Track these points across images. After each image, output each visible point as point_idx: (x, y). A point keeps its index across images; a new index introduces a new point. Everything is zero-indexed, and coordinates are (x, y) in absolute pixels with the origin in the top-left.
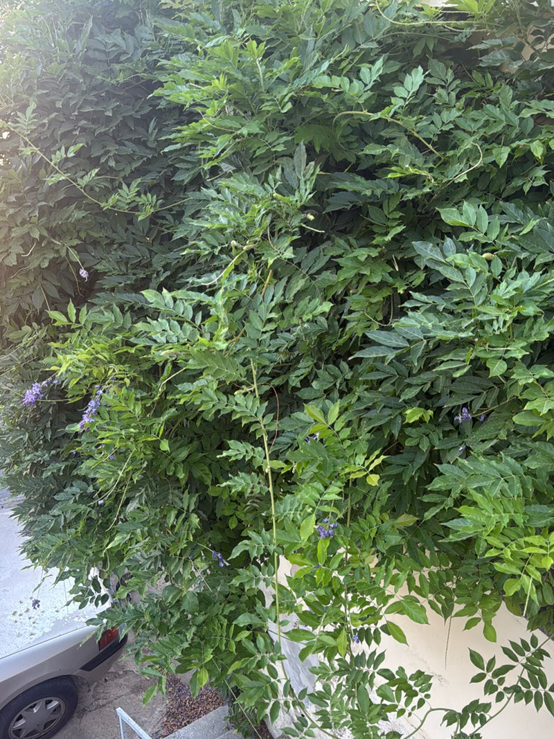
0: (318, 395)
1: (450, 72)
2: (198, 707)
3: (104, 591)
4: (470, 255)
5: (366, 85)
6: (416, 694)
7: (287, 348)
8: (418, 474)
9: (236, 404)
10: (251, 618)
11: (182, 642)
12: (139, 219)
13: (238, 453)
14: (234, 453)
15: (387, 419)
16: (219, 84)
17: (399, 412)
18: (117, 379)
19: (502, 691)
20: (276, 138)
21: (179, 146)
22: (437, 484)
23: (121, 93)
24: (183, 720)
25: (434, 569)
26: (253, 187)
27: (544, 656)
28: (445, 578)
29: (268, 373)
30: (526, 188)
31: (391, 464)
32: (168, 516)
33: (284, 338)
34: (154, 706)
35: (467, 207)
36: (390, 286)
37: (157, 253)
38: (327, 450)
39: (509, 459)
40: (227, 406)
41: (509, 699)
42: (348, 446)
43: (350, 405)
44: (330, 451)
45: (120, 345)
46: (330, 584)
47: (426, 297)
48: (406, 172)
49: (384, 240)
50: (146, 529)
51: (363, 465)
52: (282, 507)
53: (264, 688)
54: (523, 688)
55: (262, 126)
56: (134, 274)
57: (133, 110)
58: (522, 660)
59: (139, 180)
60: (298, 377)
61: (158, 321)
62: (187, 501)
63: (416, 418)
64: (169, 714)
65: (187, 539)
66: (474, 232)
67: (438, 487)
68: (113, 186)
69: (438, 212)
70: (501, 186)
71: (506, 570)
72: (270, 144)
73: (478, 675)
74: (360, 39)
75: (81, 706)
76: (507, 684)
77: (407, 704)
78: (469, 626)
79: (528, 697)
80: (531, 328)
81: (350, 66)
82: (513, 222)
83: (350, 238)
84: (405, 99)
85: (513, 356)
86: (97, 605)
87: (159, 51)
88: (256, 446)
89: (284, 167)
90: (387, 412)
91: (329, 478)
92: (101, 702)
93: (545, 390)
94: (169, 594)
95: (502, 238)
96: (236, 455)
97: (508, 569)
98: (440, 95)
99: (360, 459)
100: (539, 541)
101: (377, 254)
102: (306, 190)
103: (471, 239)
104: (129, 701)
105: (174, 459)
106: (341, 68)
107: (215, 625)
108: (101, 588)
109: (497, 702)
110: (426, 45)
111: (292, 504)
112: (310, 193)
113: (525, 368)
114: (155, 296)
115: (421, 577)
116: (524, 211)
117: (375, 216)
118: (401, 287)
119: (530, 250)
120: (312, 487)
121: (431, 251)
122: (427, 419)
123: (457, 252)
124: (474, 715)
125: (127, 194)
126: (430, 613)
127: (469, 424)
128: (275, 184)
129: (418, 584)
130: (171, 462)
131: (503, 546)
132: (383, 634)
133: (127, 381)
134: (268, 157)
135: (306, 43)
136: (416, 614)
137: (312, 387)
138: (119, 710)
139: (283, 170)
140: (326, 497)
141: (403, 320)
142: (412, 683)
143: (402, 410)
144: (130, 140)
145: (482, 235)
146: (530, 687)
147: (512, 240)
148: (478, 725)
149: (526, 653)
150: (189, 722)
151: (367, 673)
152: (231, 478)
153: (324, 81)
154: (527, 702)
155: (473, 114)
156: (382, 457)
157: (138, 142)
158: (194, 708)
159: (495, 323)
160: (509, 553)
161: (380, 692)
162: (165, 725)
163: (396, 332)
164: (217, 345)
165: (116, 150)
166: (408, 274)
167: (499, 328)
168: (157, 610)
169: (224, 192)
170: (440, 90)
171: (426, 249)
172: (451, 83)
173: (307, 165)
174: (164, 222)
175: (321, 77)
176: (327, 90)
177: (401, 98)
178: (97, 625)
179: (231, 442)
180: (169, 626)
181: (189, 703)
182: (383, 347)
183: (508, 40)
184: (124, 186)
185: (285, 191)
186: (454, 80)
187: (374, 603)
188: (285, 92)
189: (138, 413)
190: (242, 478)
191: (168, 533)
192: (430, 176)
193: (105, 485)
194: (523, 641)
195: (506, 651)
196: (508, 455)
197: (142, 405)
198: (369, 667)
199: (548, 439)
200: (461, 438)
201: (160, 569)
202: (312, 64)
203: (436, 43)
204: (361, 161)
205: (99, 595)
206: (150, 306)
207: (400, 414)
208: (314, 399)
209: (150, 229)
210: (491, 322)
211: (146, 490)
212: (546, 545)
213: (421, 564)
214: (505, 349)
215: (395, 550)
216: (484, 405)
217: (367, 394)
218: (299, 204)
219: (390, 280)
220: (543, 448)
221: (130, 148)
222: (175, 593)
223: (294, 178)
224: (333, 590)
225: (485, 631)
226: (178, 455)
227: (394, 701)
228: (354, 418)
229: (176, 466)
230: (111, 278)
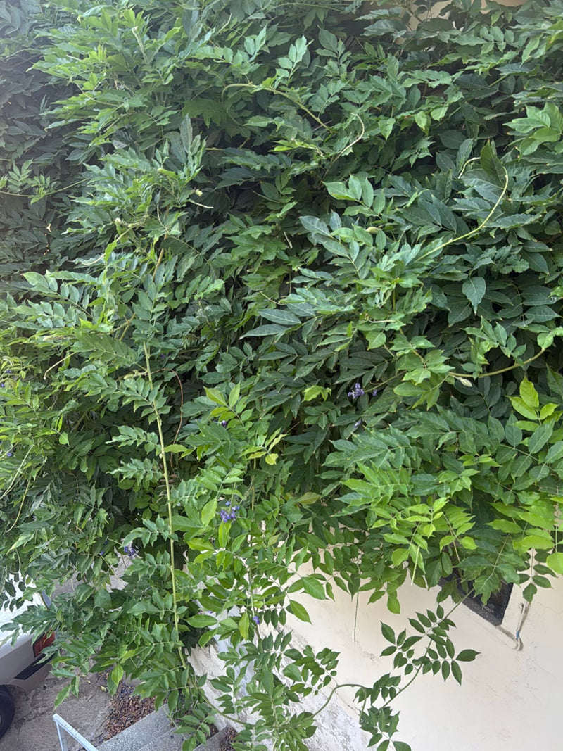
0: (223, 378)
1: (341, 43)
2: (142, 706)
3: (19, 594)
4: (355, 229)
5: (250, 56)
6: (322, 672)
7: (190, 332)
8: (318, 453)
9: (128, 389)
10: (147, 607)
11: (96, 640)
12: (32, 202)
13: (129, 438)
14: (124, 439)
15: (286, 399)
16: (97, 55)
17: (299, 390)
18: (13, 372)
19: (412, 663)
20: (161, 112)
21: (63, 123)
22: (332, 460)
23: (9, 70)
24: (127, 721)
25: (339, 546)
26: (137, 161)
27: (449, 626)
28: (349, 554)
29: (173, 359)
30: (412, 161)
31: (293, 444)
32: (75, 513)
33: (189, 323)
34: (96, 709)
35: (353, 180)
36: (286, 264)
37: (55, 238)
38: (229, 432)
39: (397, 431)
40: (117, 391)
41: (418, 670)
42: (250, 428)
43: (252, 386)
44: (232, 434)
45: (16, 336)
46: (232, 568)
47: (314, 273)
48: (292, 145)
49: (276, 217)
50: (52, 527)
51: (264, 445)
52: (178, 492)
53: (160, 678)
54: (431, 659)
55: (146, 100)
56: (31, 261)
57: (23, 88)
58: (429, 631)
59: (31, 162)
60: (204, 361)
61: (40, 304)
62: (94, 496)
63: (314, 396)
64: (112, 716)
65: (96, 535)
66: (360, 206)
67: (331, 462)
68: (6, 168)
69: (325, 186)
70: (390, 159)
71: (396, 541)
72: (156, 118)
73: (388, 648)
74: (249, 10)
75: (19, 716)
76: (416, 656)
77: (313, 682)
78: (372, 600)
79: (435, 667)
80: (410, 301)
81: (239, 37)
82: (400, 195)
83: (246, 216)
84: (289, 71)
85: (392, 328)
86: (12, 609)
87: (47, 24)
88: (149, 431)
89: (171, 141)
90: (287, 391)
91: (230, 460)
92: (40, 710)
93: (425, 360)
94: (80, 592)
95: (388, 211)
96: (127, 440)
97: (396, 539)
98: (330, 68)
99: (261, 440)
100: (423, 509)
101: (271, 232)
102: (194, 165)
103: (357, 213)
104: (70, 707)
105: (77, 453)
106: (229, 39)
107: (130, 621)
108: (15, 592)
109: (406, 674)
110: (316, 16)
111: (187, 489)
112: (197, 168)
113: (406, 340)
114: (38, 278)
115: (326, 555)
116: (412, 184)
117: (268, 192)
118: (295, 264)
119: (414, 223)
120: (214, 471)
121: (318, 225)
122: (325, 397)
123: (343, 227)
124: (384, 689)
125: (19, 176)
126: (336, 589)
127: (366, 399)
128: (163, 159)
129: (322, 561)
130: (74, 456)
131: (390, 517)
132: (288, 615)
133: (23, 374)
134: (156, 132)
135: (190, 14)
136: (316, 590)
137: (216, 370)
138: (56, 717)
139: (170, 143)
140: (228, 480)
141: (291, 296)
142: (318, 661)
143: (301, 389)
144: (21, 119)
145: (367, 209)
146: (437, 657)
147: (398, 214)
148: (388, 698)
149: (433, 624)
150: (132, 723)
151: (274, 655)
152: (122, 465)
153: (208, 52)
154: (435, 673)
155: (361, 85)
156: (281, 436)
157: (30, 121)
158: (138, 708)
159: (377, 296)
160: (395, 523)
161: (287, 672)
162: (108, 728)
163: (289, 310)
164: (102, 328)
165: (6, 130)
166: (304, 251)
167: (380, 301)
168: (71, 610)
169: (108, 168)
170: (330, 63)
171: (313, 223)
172: (342, 55)
173: (194, 138)
174: (61, 205)
175: (204, 48)
176: (208, 61)
177: (286, 69)
178: (12, 629)
179: (122, 428)
180: (82, 625)
181: (132, 703)
182: (275, 325)
183: (395, 10)
184: (15, 168)
185: (172, 166)
186: (345, 52)
187: (276, 583)
188: (168, 64)
189: (36, 407)
190: (135, 465)
191: (78, 531)
192: (318, 150)
193: (4, 484)
194: (429, 613)
195: (413, 623)
196: (397, 427)
197: (40, 398)
198: (276, 649)
199: (428, 409)
200: (358, 415)
201: (70, 568)
202: (196, 36)
203: (327, 13)
204: (257, 137)
205: (14, 599)
206: (32, 289)
207: (300, 393)
208: (220, 383)
209: (46, 214)
210: (373, 295)
211: (51, 487)
212: (429, 513)
213: (326, 541)
214: (386, 321)
215: (301, 530)
216: (374, 380)
217: (269, 375)
218: (187, 180)
219: (286, 258)
220: (427, 418)
221: (21, 128)
222: (86, 591)
223: (182, 153)
224: (234, 574)
225: (389, 604)
226: (82, 448)
227: (301, 681)
228: (256, 399)
229: (79, 461)
230: (5, 265)
